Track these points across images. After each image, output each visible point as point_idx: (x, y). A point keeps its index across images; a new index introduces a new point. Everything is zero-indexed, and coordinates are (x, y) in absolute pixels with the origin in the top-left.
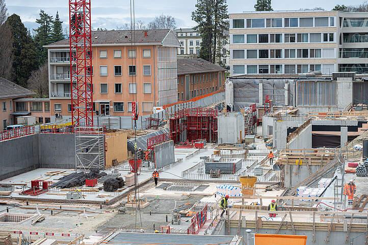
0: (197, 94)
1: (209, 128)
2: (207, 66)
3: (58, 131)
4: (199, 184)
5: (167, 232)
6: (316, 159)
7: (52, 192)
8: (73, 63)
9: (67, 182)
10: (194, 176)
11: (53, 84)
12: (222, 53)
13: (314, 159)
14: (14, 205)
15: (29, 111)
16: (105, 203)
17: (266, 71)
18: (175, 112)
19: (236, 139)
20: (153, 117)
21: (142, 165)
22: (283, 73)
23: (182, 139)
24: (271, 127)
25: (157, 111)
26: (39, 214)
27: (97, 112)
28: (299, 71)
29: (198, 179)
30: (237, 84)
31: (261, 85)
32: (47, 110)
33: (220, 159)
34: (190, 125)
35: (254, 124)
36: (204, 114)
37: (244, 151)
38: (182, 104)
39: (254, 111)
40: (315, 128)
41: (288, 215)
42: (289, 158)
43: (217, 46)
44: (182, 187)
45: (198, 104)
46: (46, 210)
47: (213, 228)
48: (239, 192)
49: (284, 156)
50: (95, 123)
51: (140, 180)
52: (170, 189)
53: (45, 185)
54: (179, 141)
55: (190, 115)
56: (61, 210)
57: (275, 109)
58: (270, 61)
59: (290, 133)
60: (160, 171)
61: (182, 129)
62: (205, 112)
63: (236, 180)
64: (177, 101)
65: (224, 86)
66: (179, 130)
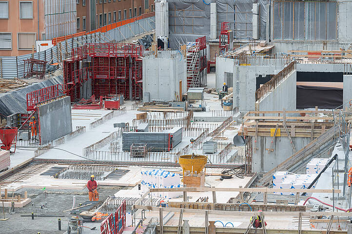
0: (108, 19)
1: (128, 75)
4: (112, 169)
6: (303, 127)
10: (104, 154)
13: (299, 127)
18: (73, 50)
19: (173, 95)
20: (36, 58)
21: (19, 137)
23: (85, 93)
24: (229, 76)
25: (43, 49)
29: (110, 160)
30: (175, 3)
31: (213, 6)
33: (147, 127)
34: (98, 71)
35: (201, 70)
36: (120, 53)
37: (186, 114)
38: (84, 37)
39: (203, 48)
40: (301, 76)
42: (260, 126)
44: (85, 174)
45: (111, 36)
48: (178, 181)
49: (252, 121)
51: (16, 161)
52: (66, 177)
54: (78, 97)
55: (97, 55)
57: (238, 45)
59: (261, 85)
60: (48, 148)
61: (84, 78)
62: (122, 49)
63: (173, 161)
64: (75, 32)
65: (153, 7)
66: (79, 80)
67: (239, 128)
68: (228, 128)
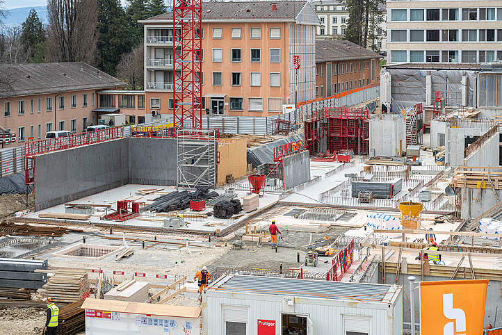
0: (341, 88)
1: (357, 134)
2: (355, 52)
3: (154, 134)
4: (342, 212)
5: (299, 277)
7: (144, 218)
8: (177, 44)
9: (165, 204)
10: (336, 199)
11: (149, 71)
12: (376, 33)
14: (93, 234)
15: (117, 107)
16: (215, 234)
17: (436, 59)
18: (312, 112)
19: (394, 151)
20: (282, 118)
21: (267, 184)
22: (460, 62)
23: (321, 149)
24: (442, 136)
25: (288, 111)
26: (126, 247)
27: (208, 110)
28: (482, 59)
29: (341, 204)
30: (396, 76)
31: (428, 78)
32: (141, 106)
33: (372, 178)
34: (332, 130)
35: (418, 131)
36: (351, 116)
37: (405, 168)
38: (322, 102)
39: (419, 112)
41: (466, 258)
42: (467, 179)
43: (369, 24)
44: (320, 215)
45: (344, 101)
46: (135, 241)
47: (362, 273)
48: (398, 224)
49: (461, 175)
50: (204, 124)
51: (264, 203)
52: (304, 217)
53: (135, 207)
54: (316, 151)
55: (332, 117)
56: (156, 242)
57: (448, 111)
58: (441, 45)
59: (469, 145)
60: (290, 193)
61: (321, 135)
62: (352, 112)
63: (394, 207)
64: (314, 98)
65: (379, 78)
66: (317, 137)
67: (450, 180)
68: (441, 180)
